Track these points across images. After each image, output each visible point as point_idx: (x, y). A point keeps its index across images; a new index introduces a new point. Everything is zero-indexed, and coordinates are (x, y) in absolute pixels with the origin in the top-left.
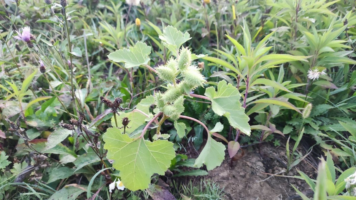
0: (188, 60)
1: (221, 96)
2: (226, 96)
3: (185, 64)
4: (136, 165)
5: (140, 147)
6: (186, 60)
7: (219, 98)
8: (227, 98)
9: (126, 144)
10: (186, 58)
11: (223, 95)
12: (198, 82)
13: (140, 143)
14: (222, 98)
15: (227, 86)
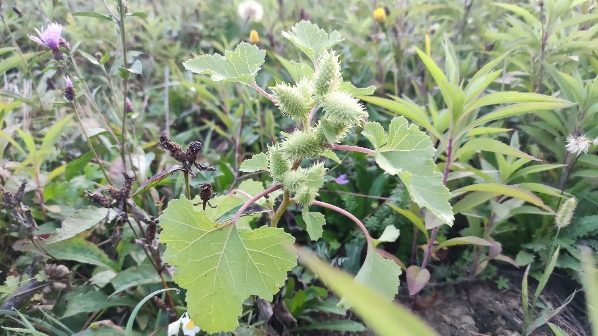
0: (333, 74)
1: (396, 148)
2: (405, 149)
3: (329, 82)
4: (217, 276)
5: (228, 241)
6: (331, 75)
7: (391, 152)
8: (406, 152)
9: (201, 234)
10: (330, 71)
11: (399, 147)
12: (350, 115)
13: (229, 234)
14: (397, 151)
15: (408, 129)
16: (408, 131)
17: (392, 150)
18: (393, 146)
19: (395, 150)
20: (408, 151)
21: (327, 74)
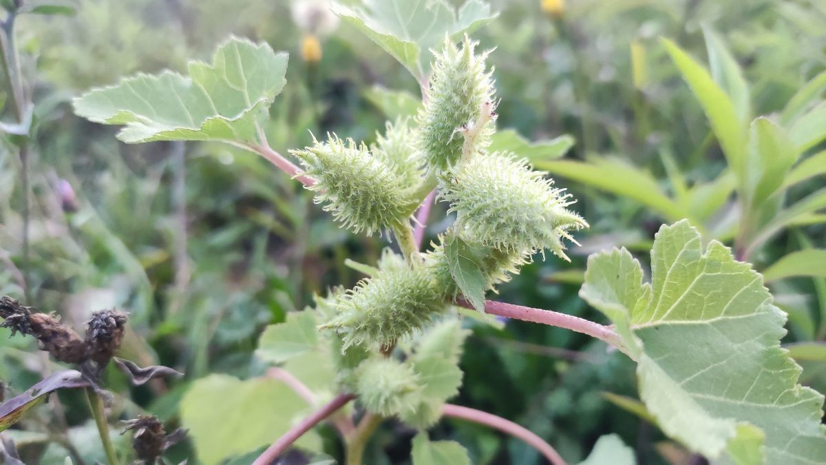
0: (472, 107)
1: (671, 317)
2: (698, 318)
3: (461, 130)
6: (466, 108)
7: (657, 328)
8: (701, 325)
10: (464, 99)
11: (680, 312)
12: (530, 225)
14: (674, 326)
15: (704, 257)
16: (704, 261)
17: (659, 322)
18: (663, 310)
19: (668, 322)
20: (706, 322)
21: (457, 108)
